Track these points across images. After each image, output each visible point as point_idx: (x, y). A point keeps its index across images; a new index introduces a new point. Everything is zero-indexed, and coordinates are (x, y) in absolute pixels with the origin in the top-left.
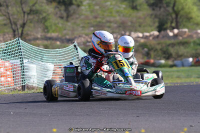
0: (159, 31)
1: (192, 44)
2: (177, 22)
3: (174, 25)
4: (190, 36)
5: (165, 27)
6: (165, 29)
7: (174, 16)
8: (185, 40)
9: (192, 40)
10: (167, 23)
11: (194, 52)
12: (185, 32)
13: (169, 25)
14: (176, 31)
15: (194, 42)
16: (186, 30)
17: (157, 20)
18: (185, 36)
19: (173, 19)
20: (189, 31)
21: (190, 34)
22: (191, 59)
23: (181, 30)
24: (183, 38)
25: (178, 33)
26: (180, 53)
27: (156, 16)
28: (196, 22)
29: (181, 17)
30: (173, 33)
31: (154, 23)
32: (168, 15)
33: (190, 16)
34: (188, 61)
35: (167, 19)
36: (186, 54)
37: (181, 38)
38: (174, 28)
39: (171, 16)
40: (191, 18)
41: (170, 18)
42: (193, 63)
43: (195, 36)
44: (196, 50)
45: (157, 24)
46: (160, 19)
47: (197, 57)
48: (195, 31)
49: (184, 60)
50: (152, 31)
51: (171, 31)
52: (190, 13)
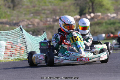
0: (80, 15)
1: (104, 24)
2: (93, 9)
3: (91, 10)
4: (103, 18)
5: (84, 12)
6: (85, 14)
7: (90, 4)
8: (99, 21)
9: (104, 21)
10: (85, 9)
11: (106, 29)
12: (99, 15)
13: (87, 10)
14: (92, 15)
15: (106, 23)
16: (100, 14)
17: (78, 7)
18: (99, 18)
19: (90, 7)
20: (102, 15)
21: (102, 16)
22: (104, 35)
23: (96, 14)
24: (98, 20)
25: (94, 17)
26: (96, 31)
27: (78, 5)
28: (106, 8)
29: (95, 5)
30: (91, 16)
31: (77, 9)
32: (86, 3)
33: (102, 3)
34: (102, 36)
35: (86, 6)
36: (100, 31)
37: (96, 20)
38: (91, 13)
39: (89, 4)
40: (103, 5)
41: (88, 5)
42: (105, 38)
43: (106, 18)
44: (107, 28)
45: (78, 11)
46: (80, 6)
47: (108, 33)
48: (106, 15)
49: (99, 36)
50: (75, 15)
51: (89, 15)
52: (102, 1)
